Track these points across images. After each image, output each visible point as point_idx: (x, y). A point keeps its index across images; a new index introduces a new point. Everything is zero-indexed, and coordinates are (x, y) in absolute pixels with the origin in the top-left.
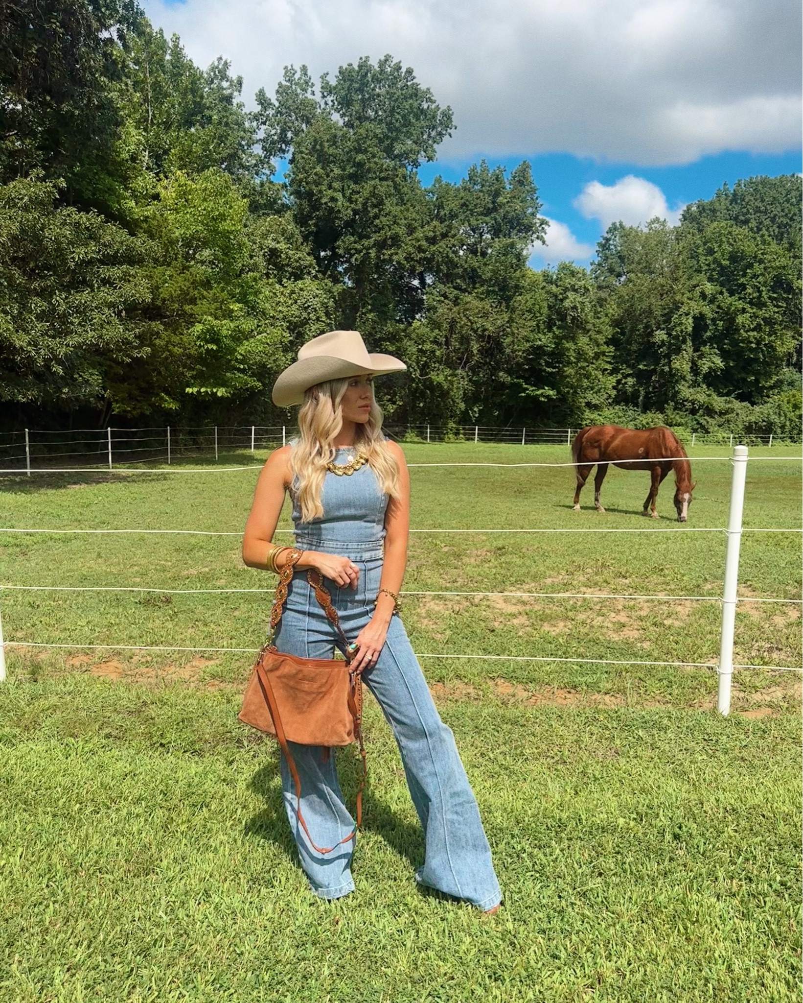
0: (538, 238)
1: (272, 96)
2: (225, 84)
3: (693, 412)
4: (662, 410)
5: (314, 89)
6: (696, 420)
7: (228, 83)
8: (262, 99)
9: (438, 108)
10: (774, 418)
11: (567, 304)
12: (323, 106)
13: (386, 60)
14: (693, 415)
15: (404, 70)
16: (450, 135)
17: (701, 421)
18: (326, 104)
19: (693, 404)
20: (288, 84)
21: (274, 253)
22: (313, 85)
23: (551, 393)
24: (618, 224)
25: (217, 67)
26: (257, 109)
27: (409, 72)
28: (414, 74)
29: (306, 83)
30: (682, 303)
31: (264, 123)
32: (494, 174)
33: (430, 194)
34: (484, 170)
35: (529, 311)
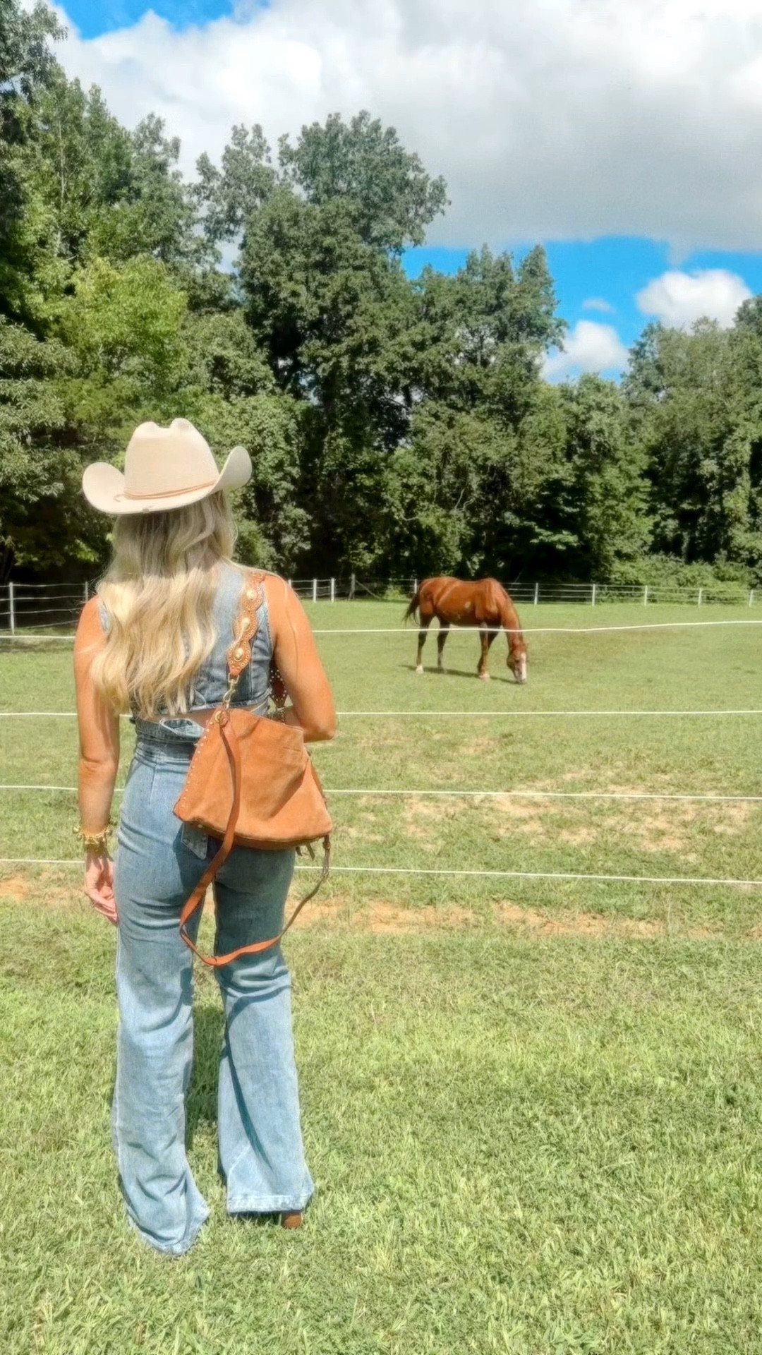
0: (554, 343)
1: (217, 163)
2: (158, 148)
3: (752, 563)
4: (712, 561)
5: (270, 154)
6: (755, 573)
7: (162, 147)
8: (204, 167)
9: (427, 177)
11: (591, 426)
12: (281, 176)
13: (362, 118)
14: (752, 566)
15: (383, 130)
16: (443, 212)
18: (286, 173)
19: (751, 552)
20: (238, 149)
21: (219, 362)
22: (269, 149)
23: (571, 538)
24: (656, 325)
25: (148, 127)
26: (198, 179)
27: (391, 133)
28: (397, 136)
29: (261, 147)
30: (737, 425)
31: (207, 198)
32: (499, 261)
33: (418, 288)
34: (487, 256)
35: (544, 435)
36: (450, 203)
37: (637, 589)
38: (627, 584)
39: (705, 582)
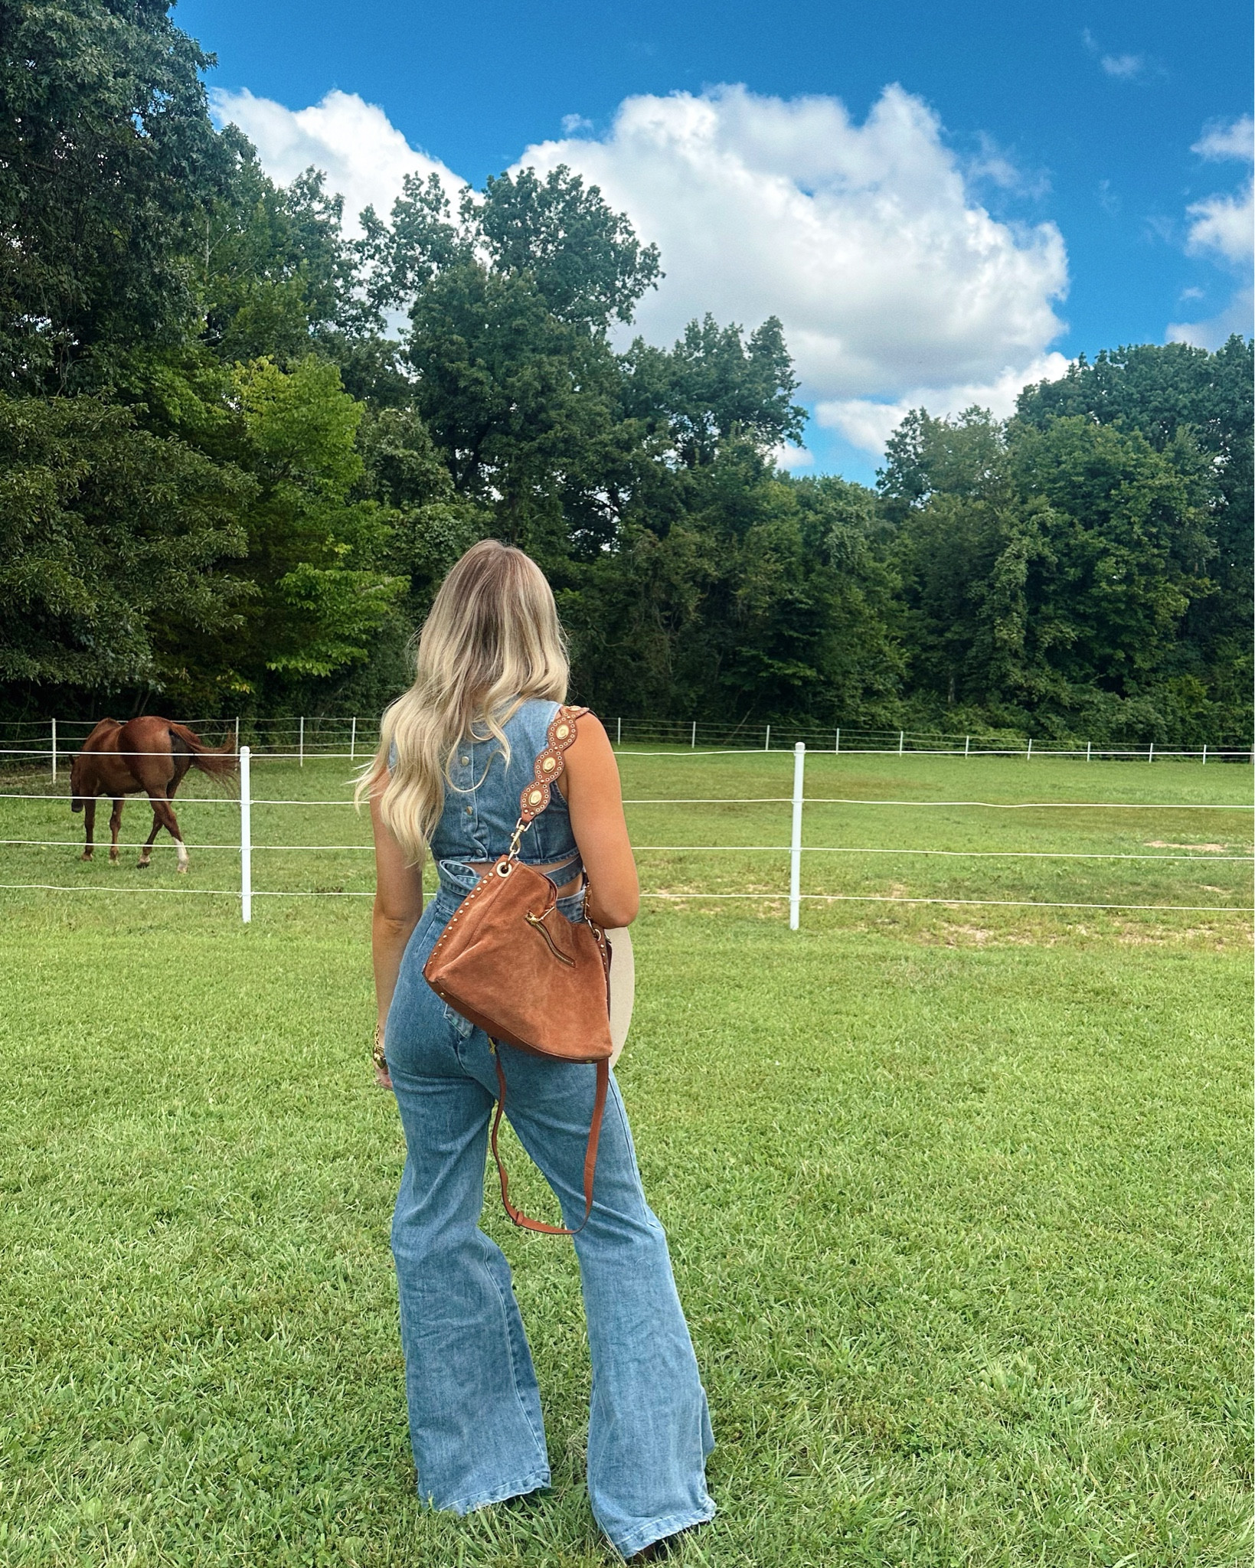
0: (790, 436)
1: (386, 218)
2: (317, 206)
3: (1030, 706)
4: (982, 703)
5: (449, 208)
6: (1035, 719)
7: (322, 205)
8: (368, 219)
9: (636, 244)
10: (1155, 717)
11: (831, 539)
12: (462, 234)
13: (560, 172)
14: (1030, 710)
15: (585, 188)
16: (655, 285)
17: (1043, 720)
18: (467, 230)
19: (1030, 694)
20: (410, 200)
21: (389, 463)
22: (447, 202)
23: (809, 673)
24: (918, 413)
25: (306, 183)
26: (362, 235)
27: (595, 191)
28: (601, 195)
29: (438, 201)
30: (1011, 540)
31: (372, 257)
32: (725, 335)
33: (627, 365)
34: (711, 328)
35: (776, 550)
36: (664, 276)
37: (892, 736)
38: (879, 728)
39: (974, 728)
